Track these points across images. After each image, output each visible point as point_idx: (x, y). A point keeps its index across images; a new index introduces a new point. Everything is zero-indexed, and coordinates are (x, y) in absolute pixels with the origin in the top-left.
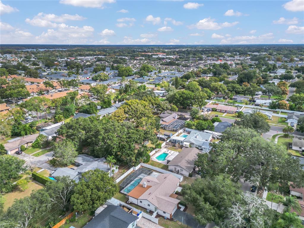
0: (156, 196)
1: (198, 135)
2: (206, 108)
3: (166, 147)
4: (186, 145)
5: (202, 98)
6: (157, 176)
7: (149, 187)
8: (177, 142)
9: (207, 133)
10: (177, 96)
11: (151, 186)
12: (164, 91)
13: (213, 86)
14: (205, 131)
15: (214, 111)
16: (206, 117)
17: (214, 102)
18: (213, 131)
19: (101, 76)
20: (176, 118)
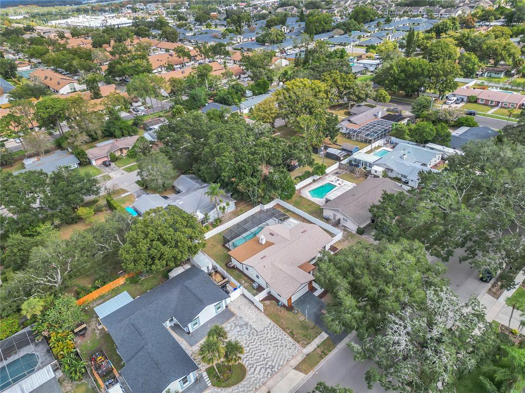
0: (272, 263)
1: (409, 152)
2: (454, 95)
3: (337, 173)
4: (376, 172)
5: (446, 74)
6: (293, 226)
7: (269, 244)
8: (363, 164)
9: (431, 148)
10: (394, 71)
11: (273, 244)
12: (378, 61)
13: (487, 48)
14: (430, 145)
15: (472, 103)
16: (444, 116)
17: (479, 82)
18: (447, 146)
19: (271, 34)
20: (380, 116)
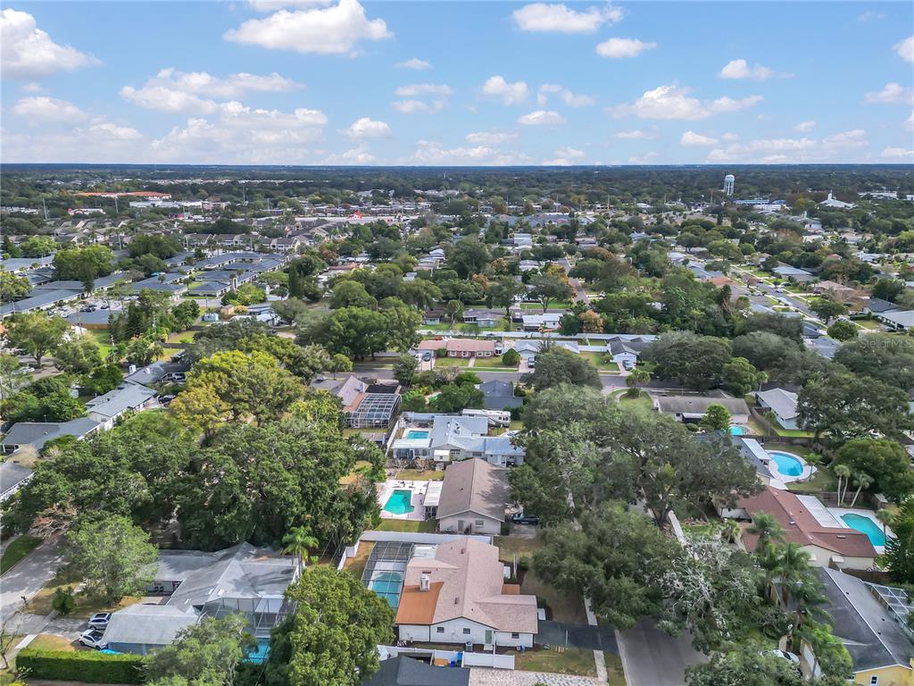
0: (476, 603)
1: (457, 424)
2: (418, 351)
3: (390, 474)
4: (441, 457)
7: (436, 586)
8: (412, 454)
9: (470, 415)
10: (338, 327)
11: (441, 583)
15: (443, 357)
18: (485, 409)
20: (363, 390)
